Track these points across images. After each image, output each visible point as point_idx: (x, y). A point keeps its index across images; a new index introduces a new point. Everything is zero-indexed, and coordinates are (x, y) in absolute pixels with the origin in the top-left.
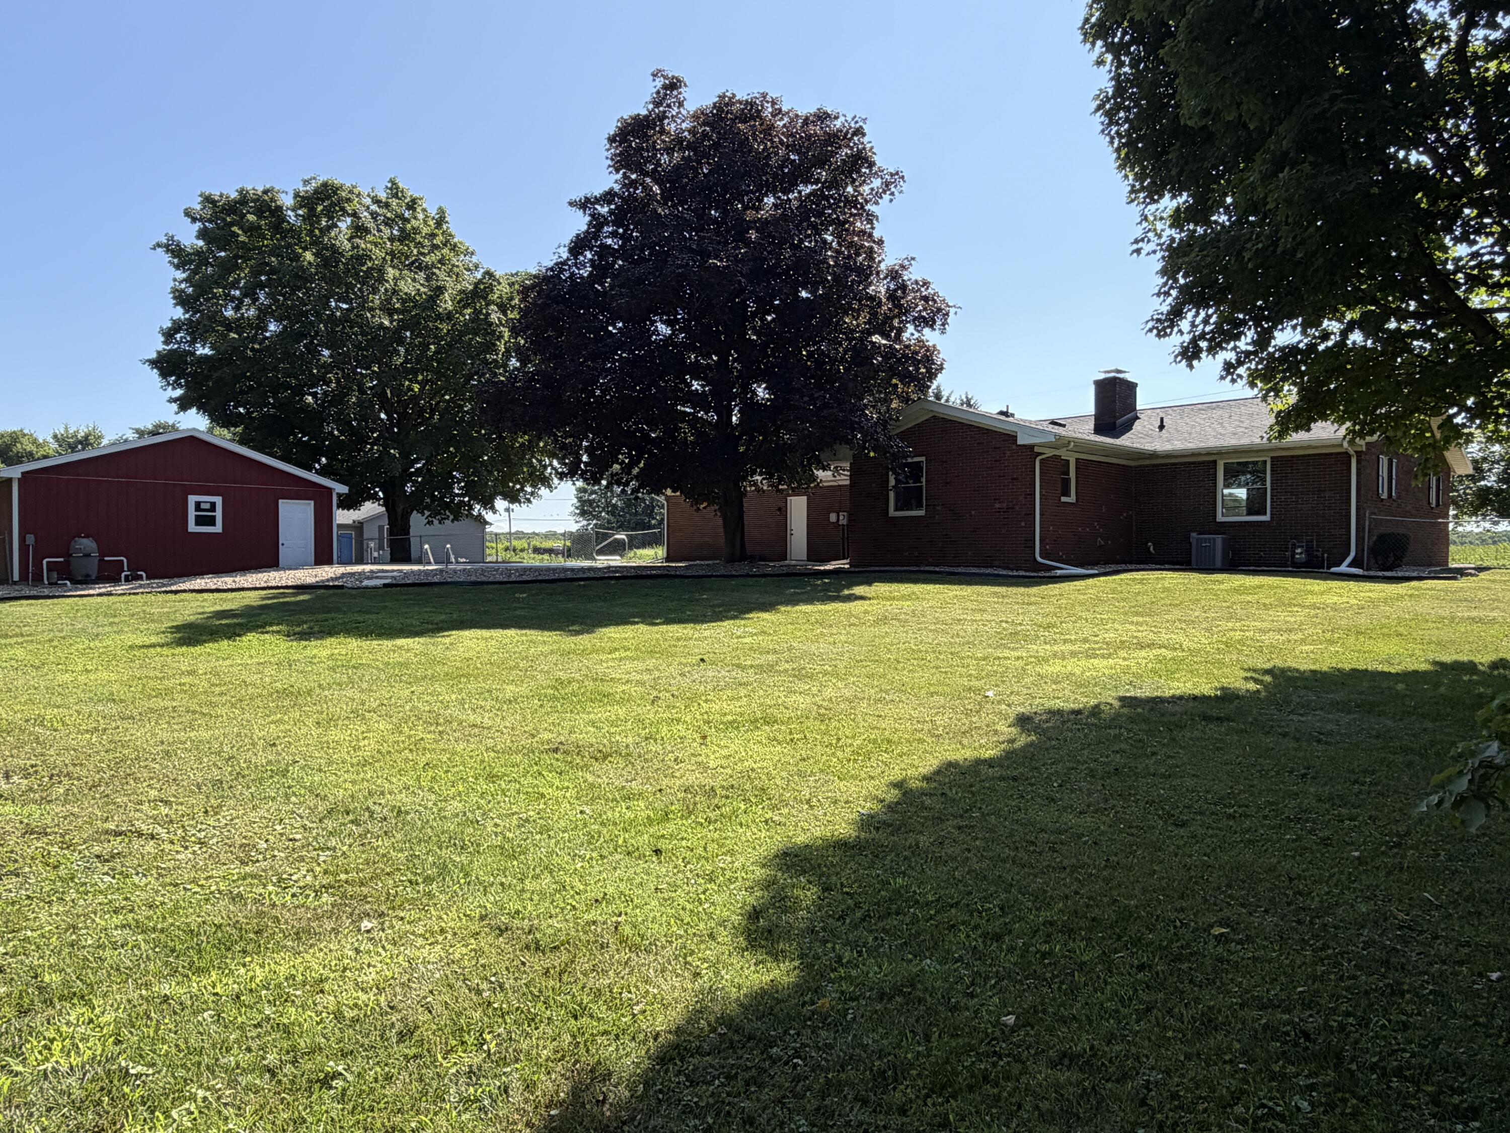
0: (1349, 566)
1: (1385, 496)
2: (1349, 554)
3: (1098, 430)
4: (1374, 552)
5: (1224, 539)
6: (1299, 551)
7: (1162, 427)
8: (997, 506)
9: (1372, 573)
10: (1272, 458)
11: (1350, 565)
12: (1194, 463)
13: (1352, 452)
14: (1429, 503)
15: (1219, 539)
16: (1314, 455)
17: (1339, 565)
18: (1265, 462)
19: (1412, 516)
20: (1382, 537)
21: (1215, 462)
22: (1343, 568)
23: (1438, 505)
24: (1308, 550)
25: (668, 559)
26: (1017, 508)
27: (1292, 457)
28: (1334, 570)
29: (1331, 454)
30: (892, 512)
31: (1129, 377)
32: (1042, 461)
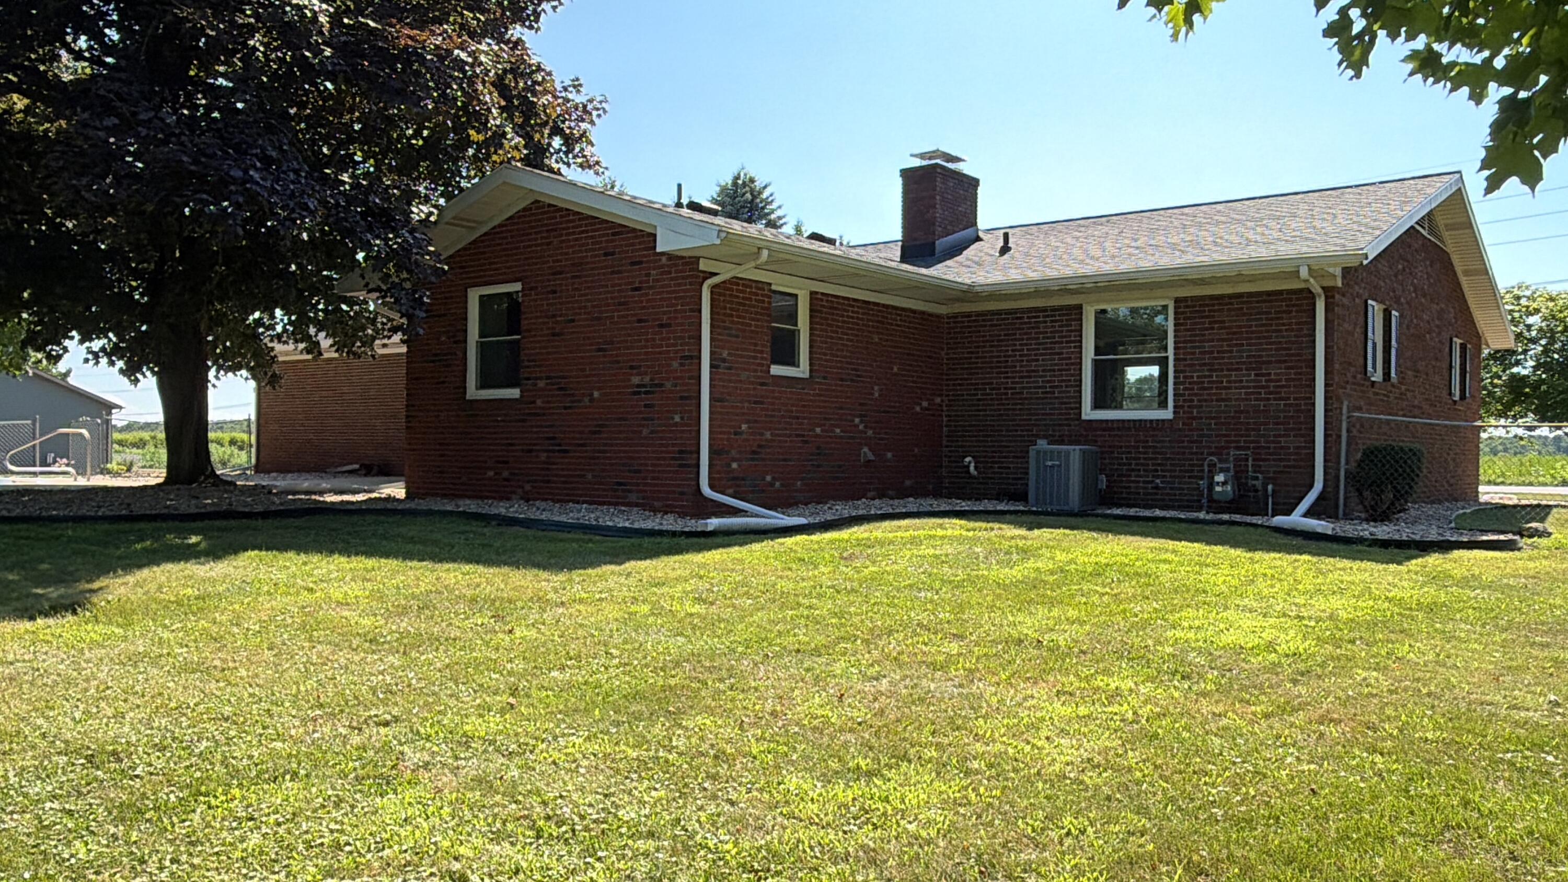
0: (1308, 514)
1: (1378, 377)
2: (1311, 486)
3: (906, 257)
4: (1356, 481)
5: (1083, 452)
6: (1220, 478)
7: (1005, 250)
8: (636, 380)
9: (1349, 529)
10: (1177, 301)
11: (1310, 513)
12: (1044, 310)
13: (1317, 289)
14: (1450, 394)
15: (1075, 452)
16: (1250, 295)
17: (1288, 513)
18: (1165, 307)
19: (1423, 414)
20: (1370, 454)
21: (1080, 307)
22: (1296, 519)
23: (1463, 397)
24: (1239, 477)
25: (259, 468)
26: (668, 385)
27: (1212, 297)
28: (1279, 520)
29: (1280, 292)
30: (473, 391)
31: (965, 168)
32: (714, 288)
